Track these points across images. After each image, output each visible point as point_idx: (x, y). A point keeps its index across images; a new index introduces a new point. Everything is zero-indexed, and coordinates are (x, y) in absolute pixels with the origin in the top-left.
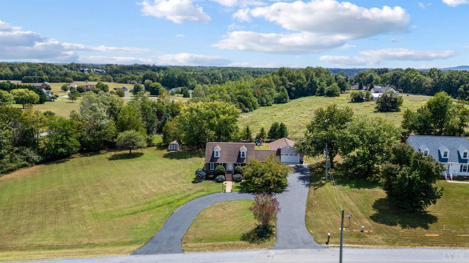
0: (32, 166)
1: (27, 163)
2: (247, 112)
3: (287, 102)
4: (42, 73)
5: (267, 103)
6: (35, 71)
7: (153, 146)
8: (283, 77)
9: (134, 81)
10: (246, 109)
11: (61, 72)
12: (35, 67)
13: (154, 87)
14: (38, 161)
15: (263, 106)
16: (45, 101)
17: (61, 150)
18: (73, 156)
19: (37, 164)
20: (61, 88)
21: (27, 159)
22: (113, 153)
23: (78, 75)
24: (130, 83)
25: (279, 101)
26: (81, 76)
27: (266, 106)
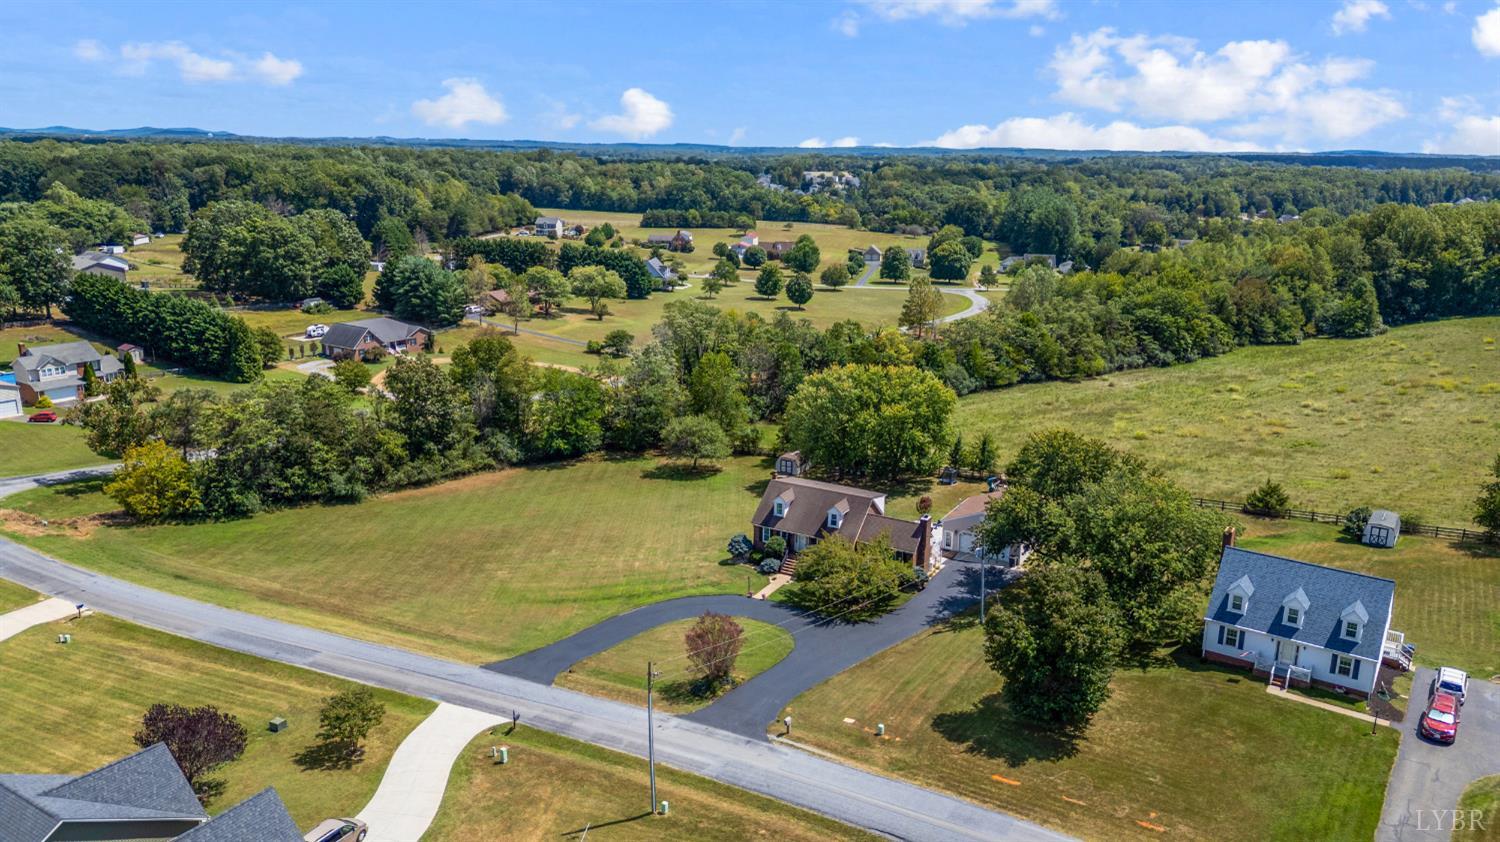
0: (503, 469)
1: (494, 463)
2: (1165, 364)
3: (1368, 335)
4: (701, 195)
5: (1275, 333)
6: (686, 190)
7: (760, 455)
8: (1383, 241)
9: (915, 227)
10: (1162, 355)
11: (746, 192)
12: (687, 180)
13: (944, 257)
14: (514, 460)
15: (1259, 343)
16: (648, 293)
17: (560, 443)
18: (590, 456)
19: (513, 465)
20: (712, 246)
21: (495, 455)
22: (664, 461)
23: (784, 201)
24: (904, 232)
25: (1340, 328)
26: (790, 205)
27: (1272, 343)
